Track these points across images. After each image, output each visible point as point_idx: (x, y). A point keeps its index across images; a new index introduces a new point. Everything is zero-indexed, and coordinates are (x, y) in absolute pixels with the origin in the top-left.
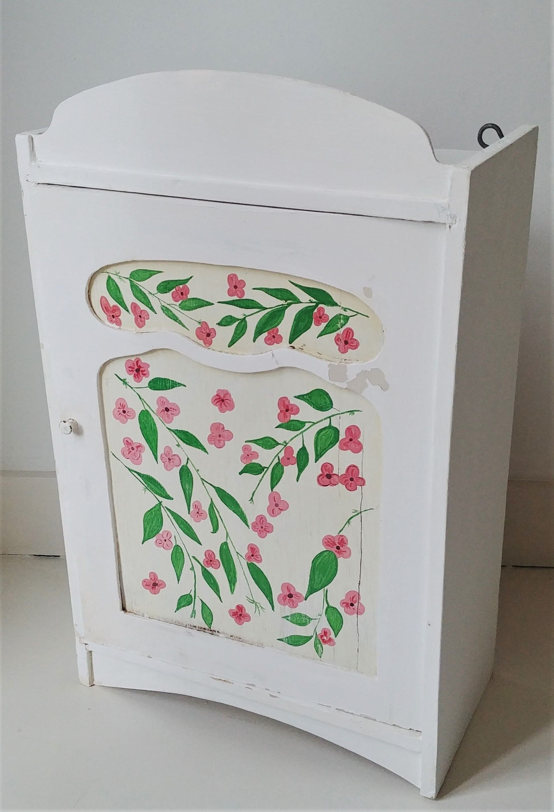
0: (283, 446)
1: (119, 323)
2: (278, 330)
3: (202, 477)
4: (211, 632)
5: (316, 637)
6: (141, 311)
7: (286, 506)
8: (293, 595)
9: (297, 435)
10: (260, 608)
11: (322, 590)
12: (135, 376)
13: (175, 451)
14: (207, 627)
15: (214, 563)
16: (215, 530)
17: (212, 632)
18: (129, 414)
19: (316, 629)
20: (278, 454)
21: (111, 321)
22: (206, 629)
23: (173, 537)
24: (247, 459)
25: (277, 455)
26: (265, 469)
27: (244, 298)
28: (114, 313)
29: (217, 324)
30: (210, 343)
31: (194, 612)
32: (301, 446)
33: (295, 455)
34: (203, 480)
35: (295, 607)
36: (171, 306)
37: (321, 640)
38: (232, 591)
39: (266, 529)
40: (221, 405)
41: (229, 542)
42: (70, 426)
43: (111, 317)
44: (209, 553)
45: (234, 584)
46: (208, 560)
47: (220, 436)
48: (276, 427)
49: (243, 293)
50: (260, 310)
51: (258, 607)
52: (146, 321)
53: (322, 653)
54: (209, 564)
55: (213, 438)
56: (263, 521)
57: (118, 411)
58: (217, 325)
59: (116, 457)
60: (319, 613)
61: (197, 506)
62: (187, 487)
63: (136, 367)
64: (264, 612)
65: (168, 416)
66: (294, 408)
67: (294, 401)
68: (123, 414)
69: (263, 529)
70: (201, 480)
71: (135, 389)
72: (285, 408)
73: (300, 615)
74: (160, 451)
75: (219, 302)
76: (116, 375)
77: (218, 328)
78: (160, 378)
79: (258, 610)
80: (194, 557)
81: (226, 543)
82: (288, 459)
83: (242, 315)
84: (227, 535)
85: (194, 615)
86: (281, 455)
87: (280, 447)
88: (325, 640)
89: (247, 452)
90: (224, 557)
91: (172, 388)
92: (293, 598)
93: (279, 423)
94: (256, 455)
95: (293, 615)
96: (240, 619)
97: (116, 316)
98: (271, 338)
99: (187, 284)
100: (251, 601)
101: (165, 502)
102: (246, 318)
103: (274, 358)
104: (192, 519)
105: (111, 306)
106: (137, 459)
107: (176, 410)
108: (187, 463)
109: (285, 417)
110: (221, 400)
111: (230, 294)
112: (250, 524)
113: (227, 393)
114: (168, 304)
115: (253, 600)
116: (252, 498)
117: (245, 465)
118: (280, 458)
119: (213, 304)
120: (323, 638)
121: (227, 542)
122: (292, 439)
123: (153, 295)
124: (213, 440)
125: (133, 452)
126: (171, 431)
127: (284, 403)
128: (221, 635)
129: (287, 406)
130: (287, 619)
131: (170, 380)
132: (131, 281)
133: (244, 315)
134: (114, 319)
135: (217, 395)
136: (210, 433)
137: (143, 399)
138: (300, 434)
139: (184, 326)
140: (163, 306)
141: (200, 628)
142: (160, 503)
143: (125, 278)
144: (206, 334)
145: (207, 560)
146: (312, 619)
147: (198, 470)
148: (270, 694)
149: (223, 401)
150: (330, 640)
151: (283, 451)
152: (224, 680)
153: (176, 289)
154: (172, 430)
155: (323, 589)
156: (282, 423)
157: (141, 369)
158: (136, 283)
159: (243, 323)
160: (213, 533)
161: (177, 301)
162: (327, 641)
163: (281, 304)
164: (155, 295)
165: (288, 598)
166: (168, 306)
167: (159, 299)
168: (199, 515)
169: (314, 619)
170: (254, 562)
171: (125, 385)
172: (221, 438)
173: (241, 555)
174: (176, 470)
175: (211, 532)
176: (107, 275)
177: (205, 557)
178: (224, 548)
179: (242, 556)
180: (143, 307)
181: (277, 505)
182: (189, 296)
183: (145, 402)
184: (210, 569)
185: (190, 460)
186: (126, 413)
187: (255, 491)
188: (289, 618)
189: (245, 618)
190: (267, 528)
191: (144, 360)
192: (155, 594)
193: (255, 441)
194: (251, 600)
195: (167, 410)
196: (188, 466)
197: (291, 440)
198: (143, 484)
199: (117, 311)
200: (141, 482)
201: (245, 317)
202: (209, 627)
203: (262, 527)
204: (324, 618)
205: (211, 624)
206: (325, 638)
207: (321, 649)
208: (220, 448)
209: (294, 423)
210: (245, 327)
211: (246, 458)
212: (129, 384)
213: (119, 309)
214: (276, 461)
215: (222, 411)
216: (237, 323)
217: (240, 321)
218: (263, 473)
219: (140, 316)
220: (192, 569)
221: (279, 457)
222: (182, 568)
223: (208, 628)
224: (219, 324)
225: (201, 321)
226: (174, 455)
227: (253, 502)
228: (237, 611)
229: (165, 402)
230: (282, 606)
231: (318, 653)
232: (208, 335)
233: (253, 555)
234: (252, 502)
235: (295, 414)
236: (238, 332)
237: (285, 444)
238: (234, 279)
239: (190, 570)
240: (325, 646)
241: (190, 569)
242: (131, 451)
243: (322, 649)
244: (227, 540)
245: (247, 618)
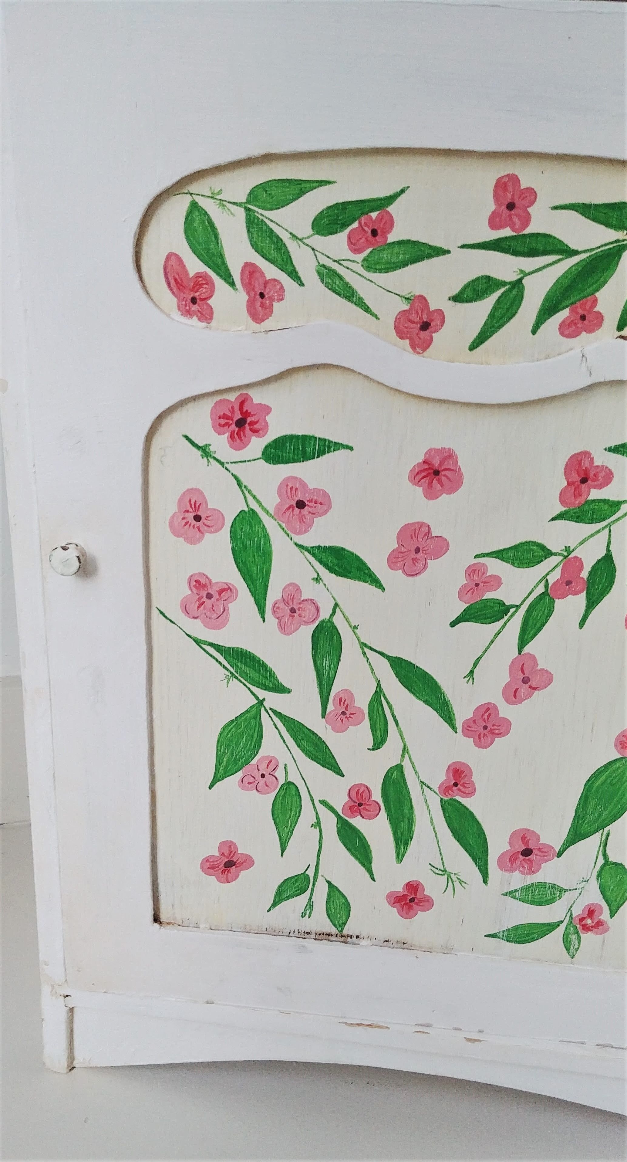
0: (562, 558)
1: (206, 316)
2: (595, 301)
3: (362, 641)
4: (342, 939)
5: (570, 922)
6: (266, 283)
7: (548, 678)
8: (534, 851)
9: (599, 531)
10: (456, 884)
11: (598, 835)
12: (232, 437)
13: (310, 589)
14: (334, 930)
15: (367, 807)
16: (378, 743)
17: (345, 938)
18: (208, 523)
19: (571, 907)
20: (548, 574)
21: (187, 313)
22: (332, 935)
23: (281, 768)
24: (473, 592)
25: (544, 577)
26: (512, 610)
27: (527, 231)
28: (197, 292)
29: (449, 299)
30: (426, 345)
31: (310, 905)
32: (603, 553)
33: (585, 574)
34: (366, 645)
35: (534, 872)
36: (341, 265)
37: (578, 926)
38: (400, 857)
39: (494, 729)
40: (430, 484)
41: (406, 764)
42: (78, 557)
43: (189, 302)
44: (358, 790)
45: (406, 844)
46: (355, 804)
47: (417, 550)
48: (553, 519)
49: (526, 220)
50: (560, 257)
51: (452, 882)
52: (276, 305)
53: (577, 950)
54: (356, 812)
55: (401, 555)
56: (489, 715)
57: (184, 519)
58: (450, 302)
59: (167, 618)
60: (583, 878)
61: (343, 701)
62: (326, 663)
63: (238, 416)
64: (465, 889)
65: (302, 519)
66: (601, 475)
67: (601, 459)
68: (194, 522)
69: (489, 729)
70: (359, 646)
71: (228, 466)
72: (579, 476)
73: (543, 885)
74: (274, 594)
75: (463, 247)
76: (187, 437)
77: (450, 310)
78: (292, 437)
79: (452, 886)
80: (324, 803)
81: (399, 768)
82: (568, 583)
83: (516, 273)
84: (405, 749)
85: (308, 912)
86: (554, 577)
87: (553, 561)
88: (587, 924)
89: (475, 578)
90: (391, 793)
91: (318, 457)
92: (533, 857)
93: (560, 509)
94: (496, 582)
95: (526, 889)
96: (410, 908)
97: (202, 300)
98: (576, 321)
99: (389, 209)
100: (437, 871)
101: (272, 700)
102: (525, 278)
103: (584, 365)
104: (329, 727)
105: (191, 274)
106: (218, 618)
107: (321, 503)
108: (334, 613)
109: (578, 493)
110: (432, 471)
111: (494, 222)
112: (459, 724)
113: (449, 455)
114: (334, 261)
115: (442, 869)
116: (472, 672)
117: (466, 606)
118: (550, 584)
119: (448, 252)
120: (583, 923)
121: (402, 764)
122: (584, 541)
123: (301, 240)
124: (400, 560)
125: (209, 603)
126: (303, 551)
127: (580, 465)
128: (363, 942)
129: (586, 471)
130: (512, 897)
131: (316, 438)
132: (249, 209)
133: (522, 271)
134: (195, 308)
135: (425, 462)
136: (396, 546)
137: (245, 487)
138: (603, 528)
139: (367, 309)
140: (324, 266)
141: (320, 934)
142: (261, 702)
143: (233, 203)
144: (418, 326)
145: (353, 804)
146: (566, 890)
147: (355, 627)
148: (465, 1038)
149: (437, 473)
150: (599, 923)
151: (559, 570)
152: (370, 1025)
153: (360, 223)
154: (307, 549)
155: (601, 831)
156: (566, 509)
157: (249, 420)
158: (262, 215)
159: (514, 292)
160: (373, 750)
161: (357, 251)
162: (592, 927)
163: (615, 239)
164: (305, 241)
165: (522, 857)
166: (335, 266)
167: (313, 249)
168: (346, 717)
169: (570, 890)
170: (458, 798)
171: (205, 458)
172: (420, 555)
173: (429, 787)
174: (306, 632)
175: (368, 749)
176: (188, 199)
177: (347, 799)
178: (395, 775)
179: (431, 789)
180: (271, 271)
181: (526, 681)
182: (391, 238)
183: (249, 492)
184: (357, 822)
185: (340, 608)
186: (203, 520)
187: (481, 657)
188: (517, 894)
189: (421, 904)
190: (497, 728)
191: (258, 397)
192: (228, 882)
193: (498, 554)
194: (440, 870)
195: (301, 505)
196: (335, 620)
197: (581, 543)
198: (224, 667)
199: (205, 286)
200: (220, 663)
201: (522, 278)
202: (340, 929)
203: (485, 728)
204: (594, 886)
205: (345, 924)
206: (589, 921)
207: (577, 942)
208: (413, 575)
209: (596, 506)
210: (520, 298)
211: (471, 591)
212: (216, 456)
213: (209, 282)
214: (541, 589)
215: (431, 495)
216: (503, 290)
217: (507, 287)
218: (506, 618)
219: (262, 295)
220: (318, 824)
221: (547, 581)
222: (293, 825)
223: (337, 932)
224: (456, 299)
225: (412, 294)
226: (303, 601)
227: (473, 679)
228: (406, 893)
229: (296, 489)
230: (507, 874)
231: (568, 950)
232: (425, 326)
233: (456, 785)
234: (471, 680)
235: (600, 487)
236: (498, 314)
237: (566, 554)
238: (510, 189)
239: (312, 826)
240: (587, 937)
241: (313, 824)
242: (204, 602)
243: (579, 943)
244: (402, 761)
245: (427, 903)
